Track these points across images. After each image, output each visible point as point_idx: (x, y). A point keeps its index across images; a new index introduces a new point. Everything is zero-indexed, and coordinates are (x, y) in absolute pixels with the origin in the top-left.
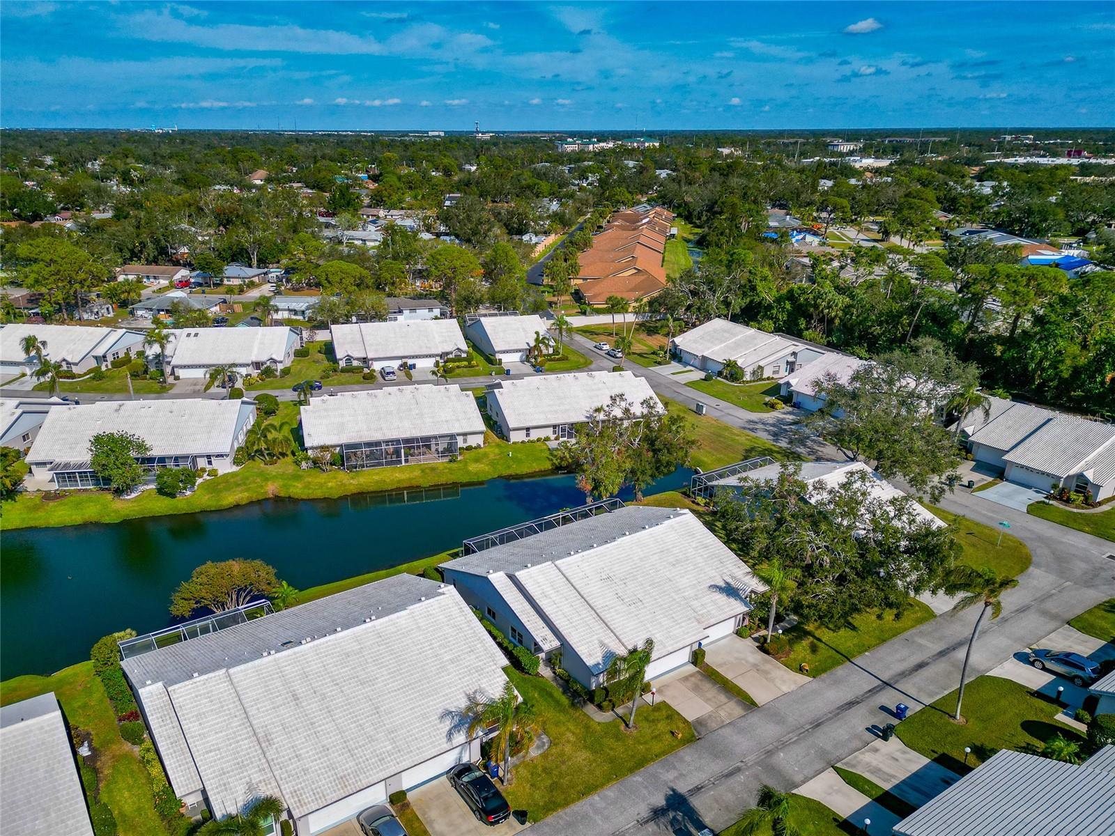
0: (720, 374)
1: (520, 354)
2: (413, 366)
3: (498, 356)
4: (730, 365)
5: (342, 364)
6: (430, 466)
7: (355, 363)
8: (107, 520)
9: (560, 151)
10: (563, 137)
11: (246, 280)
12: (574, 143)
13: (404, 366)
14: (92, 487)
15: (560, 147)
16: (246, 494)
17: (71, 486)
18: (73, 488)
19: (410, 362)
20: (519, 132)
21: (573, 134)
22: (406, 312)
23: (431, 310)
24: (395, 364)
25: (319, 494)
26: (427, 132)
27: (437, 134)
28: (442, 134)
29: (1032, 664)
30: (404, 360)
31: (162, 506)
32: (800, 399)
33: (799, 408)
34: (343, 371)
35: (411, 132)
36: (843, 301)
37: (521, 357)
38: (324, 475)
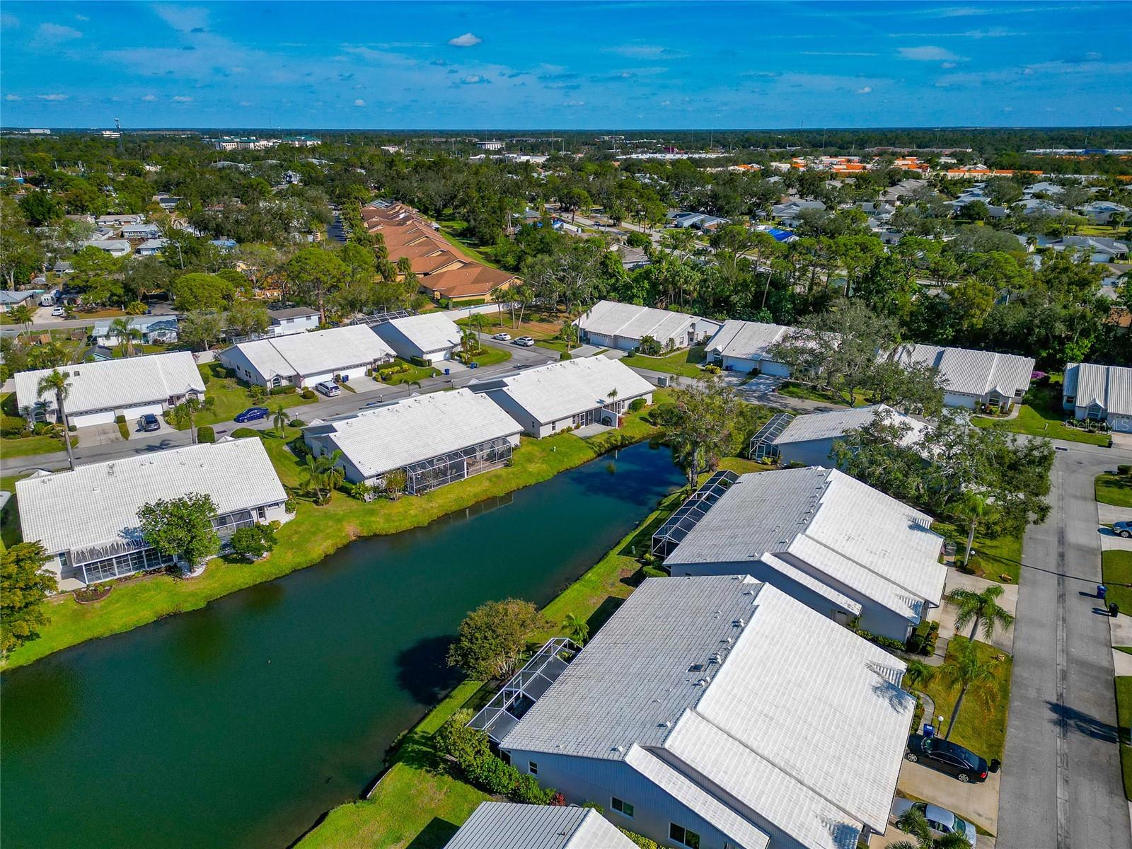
0: (637, 350)
1: (444, 352)
2: (346, 378)
3: (427, 357)
4: (647, 340)
5: (270, 385)
6: (492, 473)
7: (284, 383)
8: (188, 607)
9: (218, 149)
10: (217, 134)
11: (15, 306)
12: (232, 141)
13: (337, 379)
14: (133, 573)
15: (217, 144)
16: (329, 542)
17: (105, 577)
18: (107, 580)
19: (343, 374)
20: (142, 130)
21: (229, 132)
22: (283, 323)
23: (309, 317)
24: (327, 378)
25: (406, 524)
26: (28, 130)
27: (41, 131)
28: (48, 132)
29: (1119, 535)
30: (336, 373)
31: (241, 576)
32: (730, 363)
33: (731, 370)
34: (272, 393)
35: (15, 129)
36: (697, 276)
37: (445, 355)
38: (397, 504)
